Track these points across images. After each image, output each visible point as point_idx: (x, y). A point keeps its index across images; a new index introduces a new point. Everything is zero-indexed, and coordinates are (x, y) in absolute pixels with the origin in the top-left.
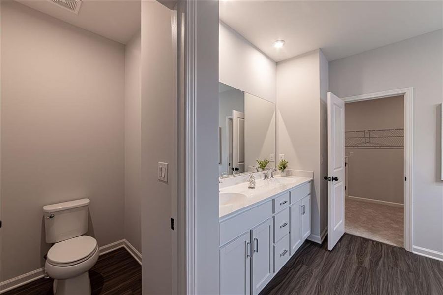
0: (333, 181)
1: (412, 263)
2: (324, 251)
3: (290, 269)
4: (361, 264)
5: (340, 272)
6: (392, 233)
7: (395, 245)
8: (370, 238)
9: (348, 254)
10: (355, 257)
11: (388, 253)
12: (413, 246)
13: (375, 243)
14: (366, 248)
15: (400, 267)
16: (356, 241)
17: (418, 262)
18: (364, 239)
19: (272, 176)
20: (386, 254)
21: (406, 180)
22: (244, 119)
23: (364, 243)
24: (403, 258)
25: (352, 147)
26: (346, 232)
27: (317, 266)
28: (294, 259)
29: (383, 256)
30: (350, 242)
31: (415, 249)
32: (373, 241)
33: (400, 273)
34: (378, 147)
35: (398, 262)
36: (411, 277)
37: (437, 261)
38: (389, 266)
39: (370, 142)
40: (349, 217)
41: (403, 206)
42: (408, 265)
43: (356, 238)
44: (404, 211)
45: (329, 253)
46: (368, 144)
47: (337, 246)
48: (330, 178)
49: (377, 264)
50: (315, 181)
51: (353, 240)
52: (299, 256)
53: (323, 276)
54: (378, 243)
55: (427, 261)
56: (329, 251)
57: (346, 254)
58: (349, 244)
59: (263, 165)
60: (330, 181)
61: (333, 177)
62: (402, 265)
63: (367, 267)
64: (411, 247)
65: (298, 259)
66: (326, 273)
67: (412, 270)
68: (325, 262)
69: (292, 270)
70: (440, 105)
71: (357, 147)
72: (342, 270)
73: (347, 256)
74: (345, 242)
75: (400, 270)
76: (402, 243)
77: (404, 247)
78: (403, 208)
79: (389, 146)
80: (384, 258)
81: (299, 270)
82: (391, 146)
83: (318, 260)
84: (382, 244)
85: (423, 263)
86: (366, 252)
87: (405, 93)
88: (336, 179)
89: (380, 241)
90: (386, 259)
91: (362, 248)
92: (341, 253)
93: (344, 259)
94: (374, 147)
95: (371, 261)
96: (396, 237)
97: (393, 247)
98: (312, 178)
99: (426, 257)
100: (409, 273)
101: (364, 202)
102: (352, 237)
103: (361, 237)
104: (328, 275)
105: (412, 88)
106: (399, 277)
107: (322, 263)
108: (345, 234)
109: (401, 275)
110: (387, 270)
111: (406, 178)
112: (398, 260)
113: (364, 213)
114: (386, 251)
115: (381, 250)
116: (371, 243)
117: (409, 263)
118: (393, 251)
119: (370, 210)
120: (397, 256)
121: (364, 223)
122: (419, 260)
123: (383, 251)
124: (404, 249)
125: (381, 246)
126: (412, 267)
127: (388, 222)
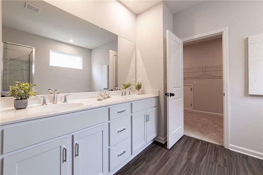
0: (171, 96)
1: (228, 158)
2: (164, 149)
3: (132, 165)
4: (189, 160)
5: (171, 168)
6: (217, 135)
7: (217, 144)
8: (201, 139)
9: (181, 152)
10: (186, 154)
11: (211, 151)
12: (230, 145)
13: (203, 142)
14: (196, 147)
15: (219, 163)
16: (191, 141)
17: (233, 157)
18: (196, 139)
19: (130, 94)
20: (210, 152)
21: (224, 96)
22: (117, 56)
23: (196, 143)
24: (222, 154)
26: (185, 134)
27: (155, 163)
28: (139, 157)
29: (207, 153)
30: (186, 142)
31: (231, 147)
32: (202, 141)
33: (218, 167)
34: (211, 78)
35: (217, 158)
36: (226, 171)
37: (247, 156)
38: (210, 161)
40: (190, 124)
41: (223, 115)
42: (225, 160)
43: (191, 139)
44: (224, 119)
45: (168, 151)
46: (205, 76)
47: (176, 146)
48: (168, 94)
49: (201, 160)
50: (160, 97)
51: (188, 140)
52: (144, 154)
53: (156, 172)
54: (206, 142)
55: (239, 156)
56: (168, 149)
57: (180, 152)
58: (185, 144)
59: (126, 86)
60: (168, 96)
61: (171, 93)
62: (220, 160)
63: (193, 163)
64: (229, 145)
65: (142, 157)
66: (159, 170)
67: (227, 164)
68: (162, 159)
69: (133, 167)
70: (247, 38)
71: (198, 78)
72: (173, 165)
73: (181, 153)
74: (182, 142)
75: (219, 165)
76: (223, 142)
77: (224, 145)
78: (223, 117)
80: (208, 154)
81: (138, 167)
82: (219, 77)
83: (156, 158)
84: (208, 143)
85: (236, 158)
86: (196, 150)
87: (222, 32)
88: (173, 95)
89: (208, 141)
90: (209, 156)
91: (193, 147)
92: (177, 151)
93: (177, 156)
94: (208, 78)
95: (198, 157)
96: (219, 138)
97: (216, 145)
98: (158, 95)
99: (239, 153)
100: (225, 167)
102: (188, 138)
103: (194, 138)
104: (160, 170)
105: (228, 27)
106: (216, 171)
107: (159, 160)
108: (184, 136)
109: (218, 170)
110: (208, 165)
111: (224, 94)
112: (218, 156)
113: (201, 121)
114: (210, 149)
115: (207, 148)
116: (201, 142)
117: (226, 158)
118: (216, 148)
119: (205, 119)
120: (218, 152)
121: (199, 128)
122: (233, 156)
123: (208, 149)
124: (224, 147)
125: (208, 145)
126: (227, 162)
127: (216, 127)
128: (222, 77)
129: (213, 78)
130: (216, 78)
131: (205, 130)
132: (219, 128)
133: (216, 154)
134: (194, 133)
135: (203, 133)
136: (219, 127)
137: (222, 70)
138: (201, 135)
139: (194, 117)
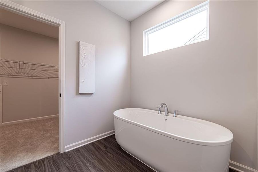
1: (69, 163)
6: (47, 143)
7: (53, 154)
13: (37, 164)
17: (71, 158)
21: (60, 96)
25: (7, 76)
32: (34, 163)
34: (31, 77)
35: (61, 171)
39: (24, 73)
46: (23, 74)
64: (65, 148)
67: (71, 170)
71: (11, 76)
77: (60, 151)
79: (39, 77)
82: (40, 77)
84: (43, 160)
85: (74, 158)
89: (42, 158)
94: (27, 77)
97: (52, 157)
99: (72, 150)
101: (18, 124)
111: (60, 94)
112: (60, 168)
113: (21, 135)
114: (49, 166)
115: (45, 168)
116: (34, 166)
117: (67, 164)
118: (54, 161)
119: (25, 130)
120: (58, 163)
121: (23, 146)
122: (71, 156)
123: (47, 169)
124: (60, 153)
125: (44, 163)
126: (71, 168)
127: (42, 134)
128: (58, 78)
129: (33, 77)
130: (40, 78)
131: (33, 145)
132: (45, 134)
133: (58, 167)
134: (18, 158)
135: (31, 150)
136: (45, 132)
137: (58, 72)
138: (30, 154)
139: (7, 132)
